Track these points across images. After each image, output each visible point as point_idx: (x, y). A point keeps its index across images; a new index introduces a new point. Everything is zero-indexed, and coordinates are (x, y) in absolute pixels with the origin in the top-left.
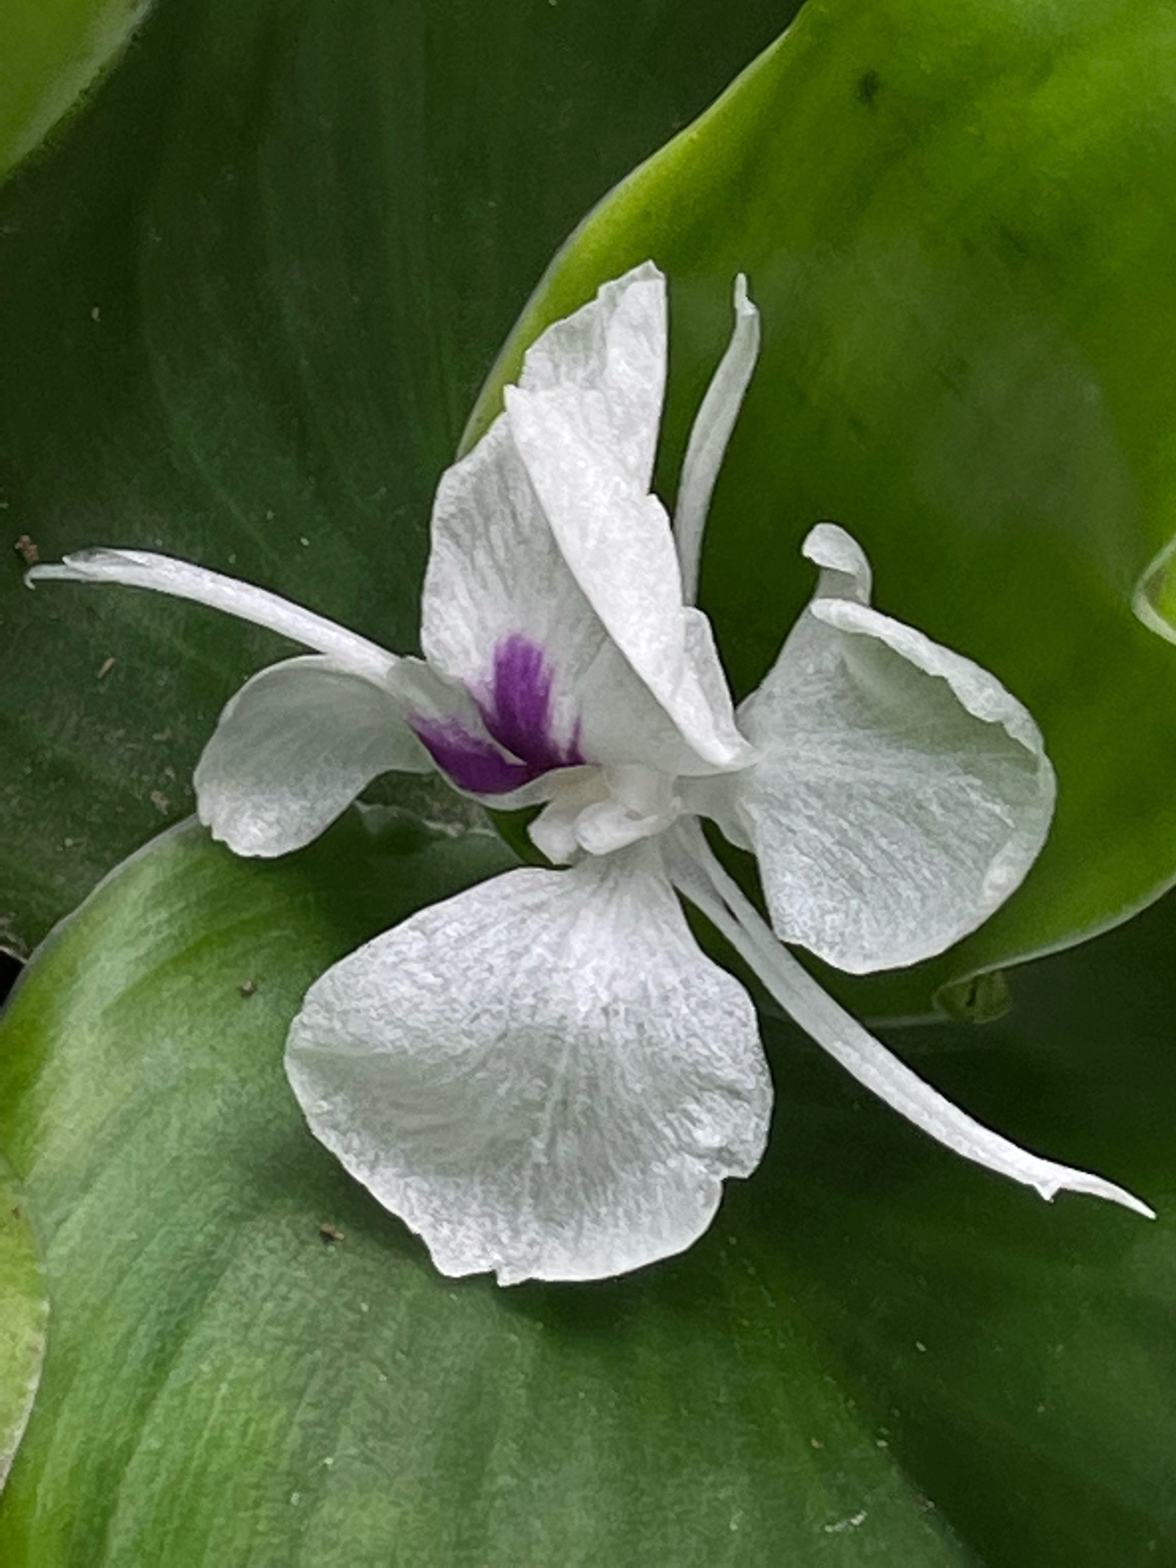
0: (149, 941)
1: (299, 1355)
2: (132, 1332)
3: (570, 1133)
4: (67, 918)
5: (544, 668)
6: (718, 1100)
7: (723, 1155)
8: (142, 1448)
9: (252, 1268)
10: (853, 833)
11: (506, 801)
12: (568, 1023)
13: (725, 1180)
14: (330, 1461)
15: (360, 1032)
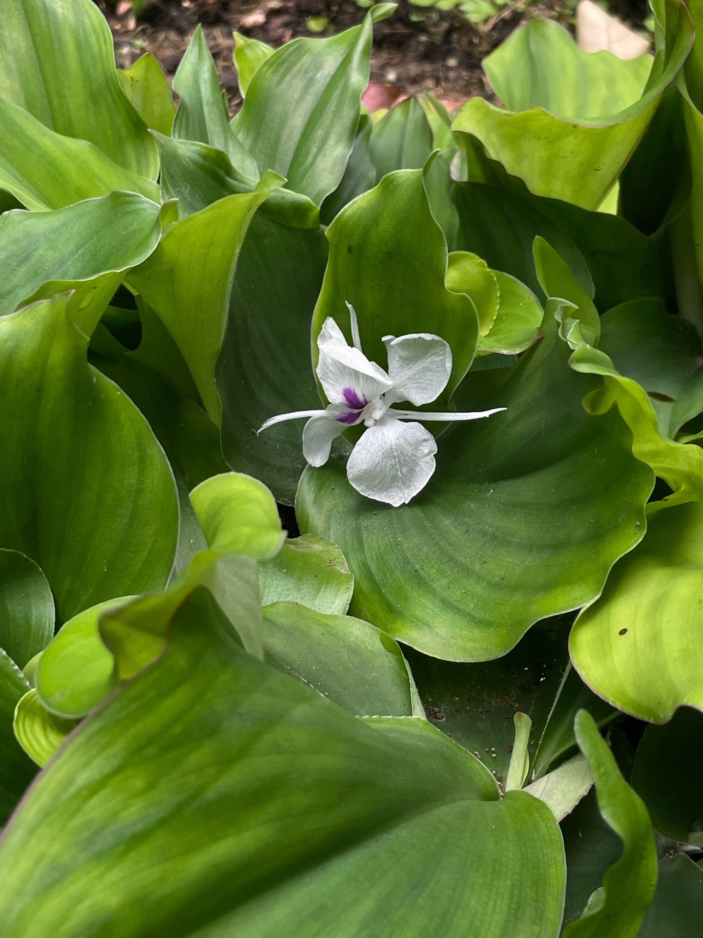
0: (312, 489)
1: (383, 530)
2: (353, 543)
3: (404, 467)
4: (297, 493)
5: (352, 391)
6: (425, 443)
7: (430, 452)
8: (368, 557)
9: (366, 524)
10: (419, 381)
11: (358, 422)
12: (392, 445)
13: (434, 455)
14: (400, 539)
15: (360, 468)
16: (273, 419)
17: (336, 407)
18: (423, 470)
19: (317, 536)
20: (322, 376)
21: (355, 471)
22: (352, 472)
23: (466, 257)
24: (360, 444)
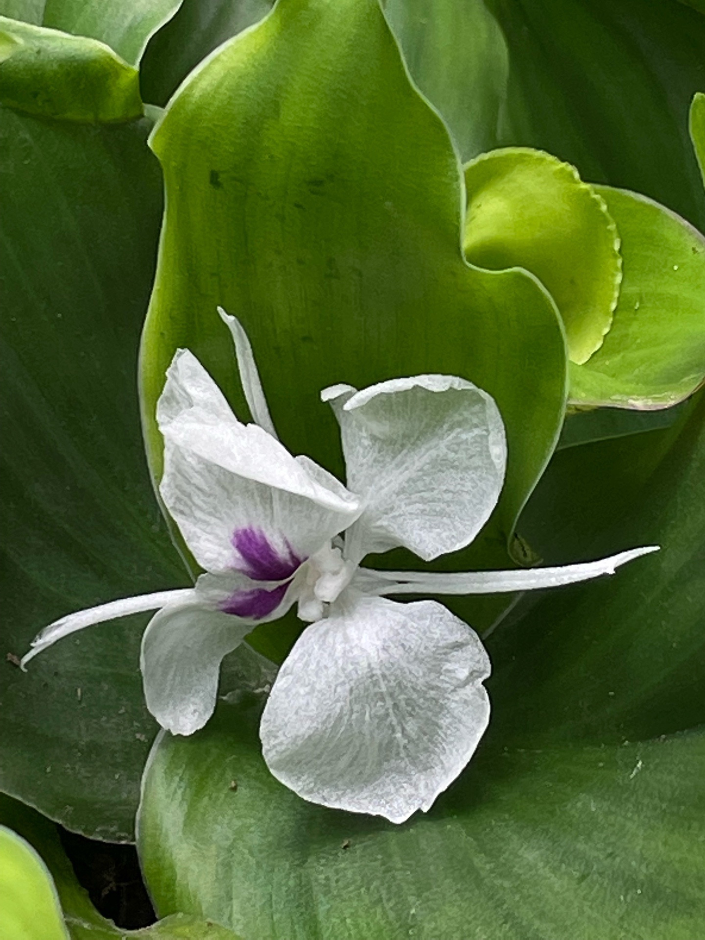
0: (179, 795)
1: (368, 889)
2: (293, 932)
3: (408, 718)
4: (139, 810)
5: (257, 533)
6: (457, 654)
7: (473, 675)
9: (322, 876)
10: (426, 495)
11: (280, 611)
12: (373, 665)
13: (483, 683)
14: (413, 911)
15: (293, 733)
16: (60, 625)
17: (219, 578)
18: (460, 721)
19: (198, 922)
20: (175, 503)
21: (281, 743)
22: (274, 746)
23: (523, 161)
24: (288, 671)
